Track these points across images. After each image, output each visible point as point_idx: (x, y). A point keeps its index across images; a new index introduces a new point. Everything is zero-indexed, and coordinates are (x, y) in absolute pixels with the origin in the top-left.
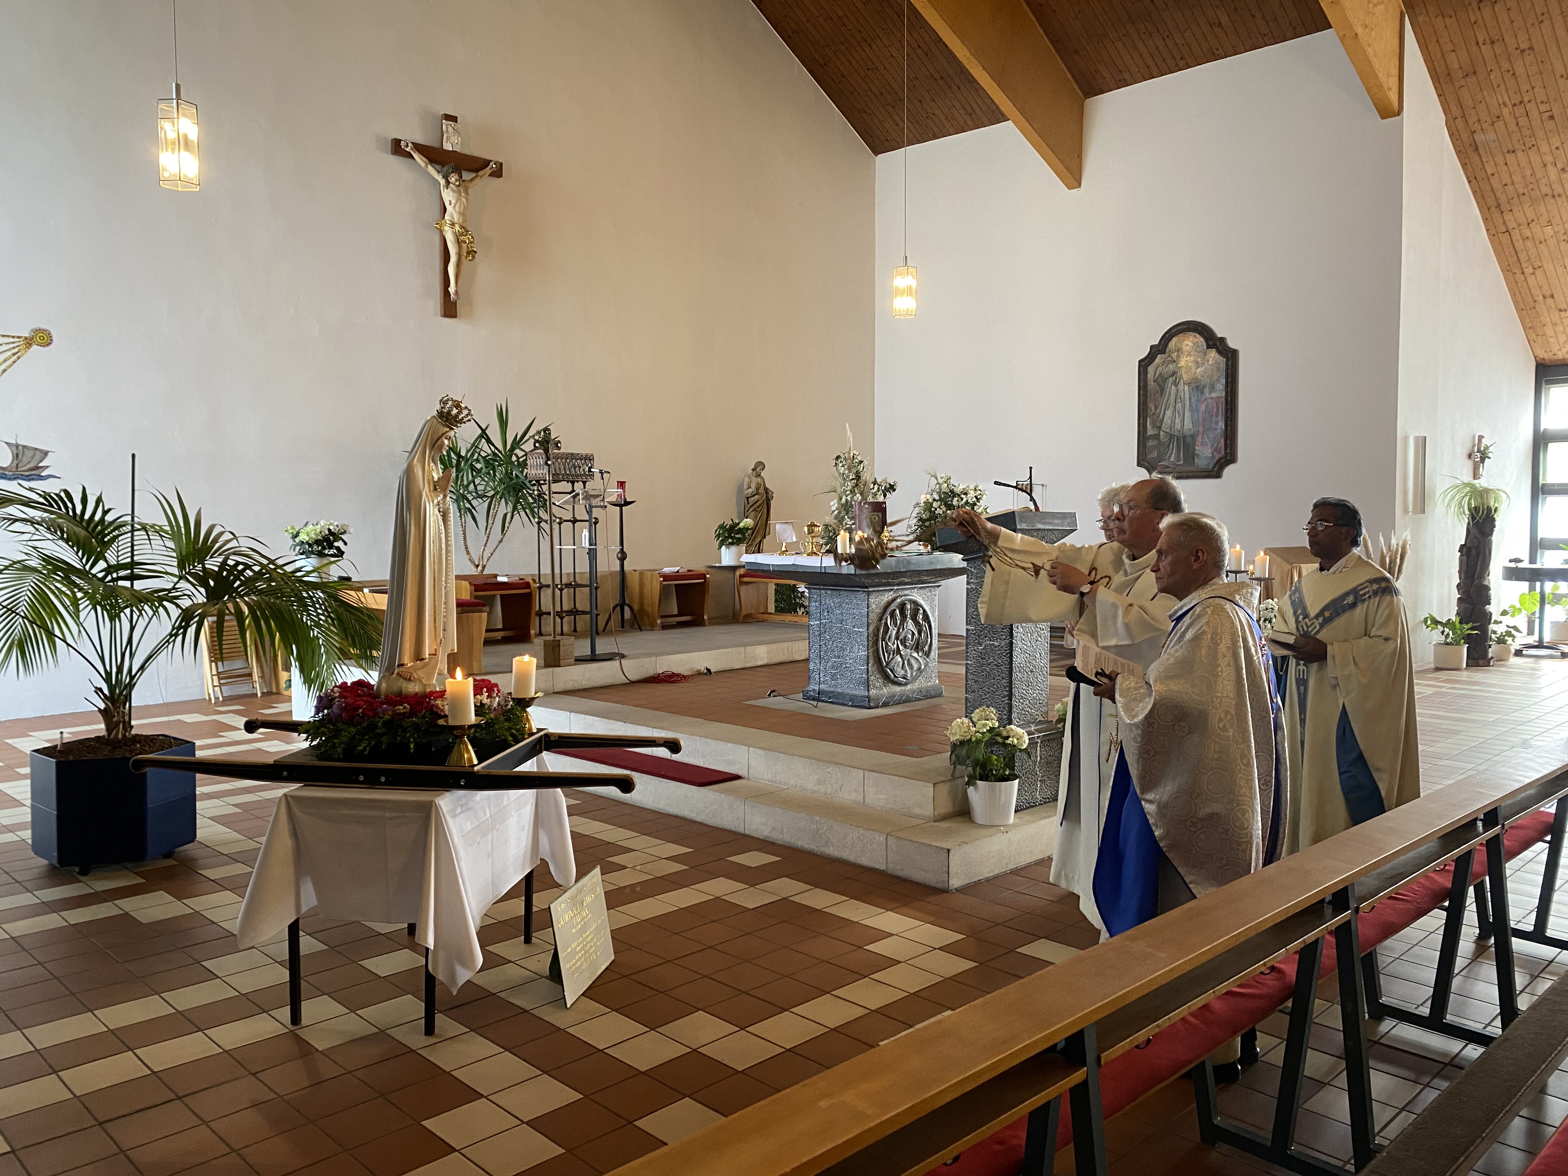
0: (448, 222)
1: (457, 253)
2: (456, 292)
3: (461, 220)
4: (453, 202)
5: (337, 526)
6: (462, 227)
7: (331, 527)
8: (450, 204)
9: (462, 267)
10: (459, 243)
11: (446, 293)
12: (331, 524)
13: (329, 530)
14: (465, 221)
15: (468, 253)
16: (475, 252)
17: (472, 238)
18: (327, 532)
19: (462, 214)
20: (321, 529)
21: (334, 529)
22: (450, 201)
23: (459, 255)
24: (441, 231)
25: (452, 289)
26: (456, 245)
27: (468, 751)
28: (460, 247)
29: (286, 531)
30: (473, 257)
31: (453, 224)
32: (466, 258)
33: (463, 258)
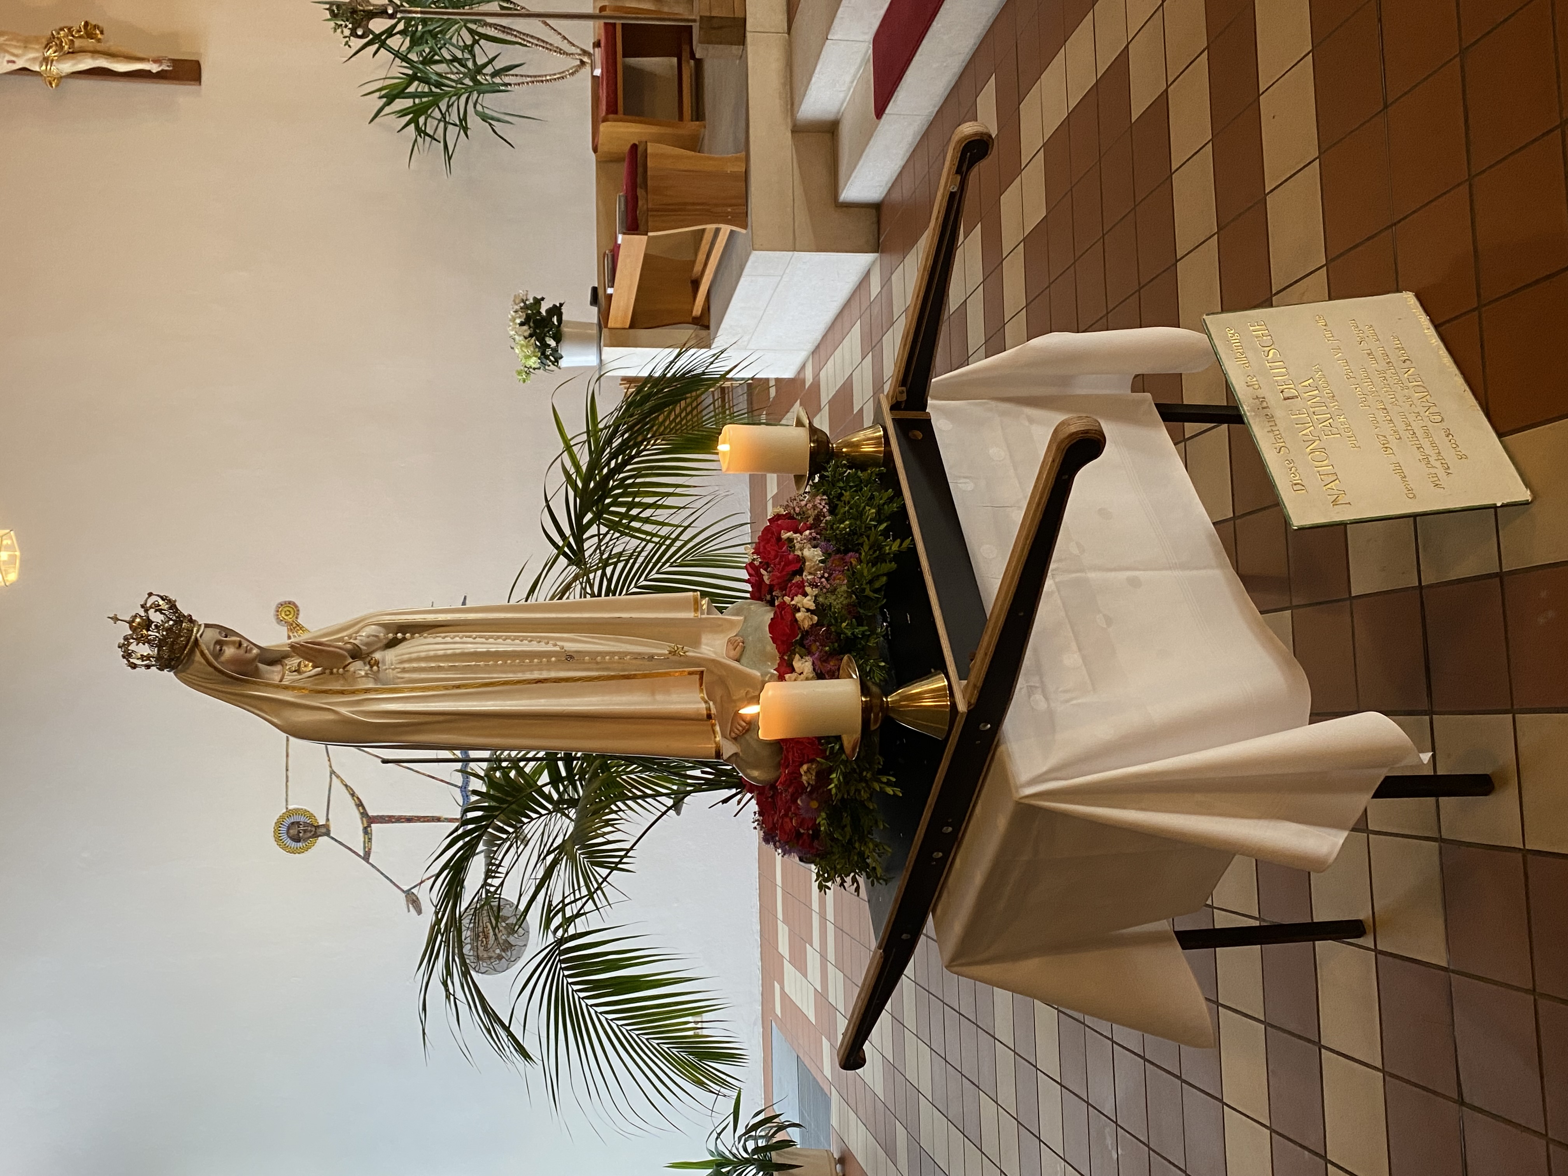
0: (44, 68)
1: (92, 57)
2: (156, 61)
3: (37, 47)
4: (8, 57)
5: (516, 312)
6: (47, 46)
7: (518, 321)
8: (14, 62)
9: (113, 49)
10: (73, 52)
11: (161, 76)
12: (513, 320)
13: (522, 324)
14: (37, 39)
15: (90, 35)
16: (86, 24)
17: (62, 29)
18: (525, 327)
19: (26, 43)
20: (520, 335)
21: (520, 317)
22: (9, 62)
23: (95, 53)
24: (61, 78)
25: (155, 68)
26: (80, 56)
27: (919, 696)
28: (82, 51)
29: (524, 381)
30: (96, 27)
31: (46, 60)
32: (99, 41)
33: (100, 47)
